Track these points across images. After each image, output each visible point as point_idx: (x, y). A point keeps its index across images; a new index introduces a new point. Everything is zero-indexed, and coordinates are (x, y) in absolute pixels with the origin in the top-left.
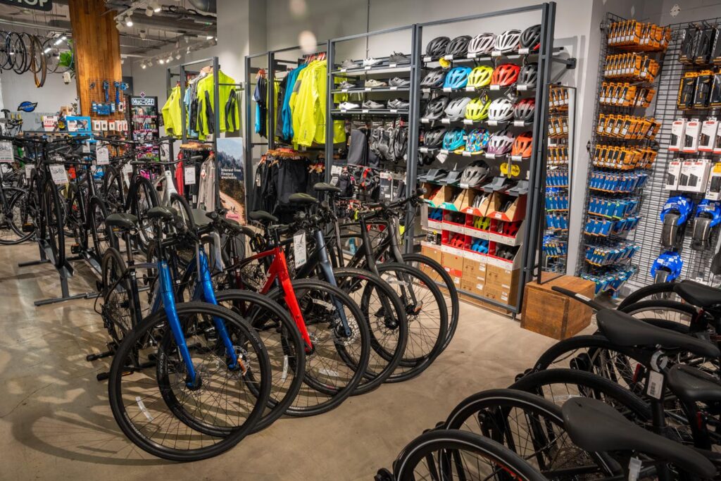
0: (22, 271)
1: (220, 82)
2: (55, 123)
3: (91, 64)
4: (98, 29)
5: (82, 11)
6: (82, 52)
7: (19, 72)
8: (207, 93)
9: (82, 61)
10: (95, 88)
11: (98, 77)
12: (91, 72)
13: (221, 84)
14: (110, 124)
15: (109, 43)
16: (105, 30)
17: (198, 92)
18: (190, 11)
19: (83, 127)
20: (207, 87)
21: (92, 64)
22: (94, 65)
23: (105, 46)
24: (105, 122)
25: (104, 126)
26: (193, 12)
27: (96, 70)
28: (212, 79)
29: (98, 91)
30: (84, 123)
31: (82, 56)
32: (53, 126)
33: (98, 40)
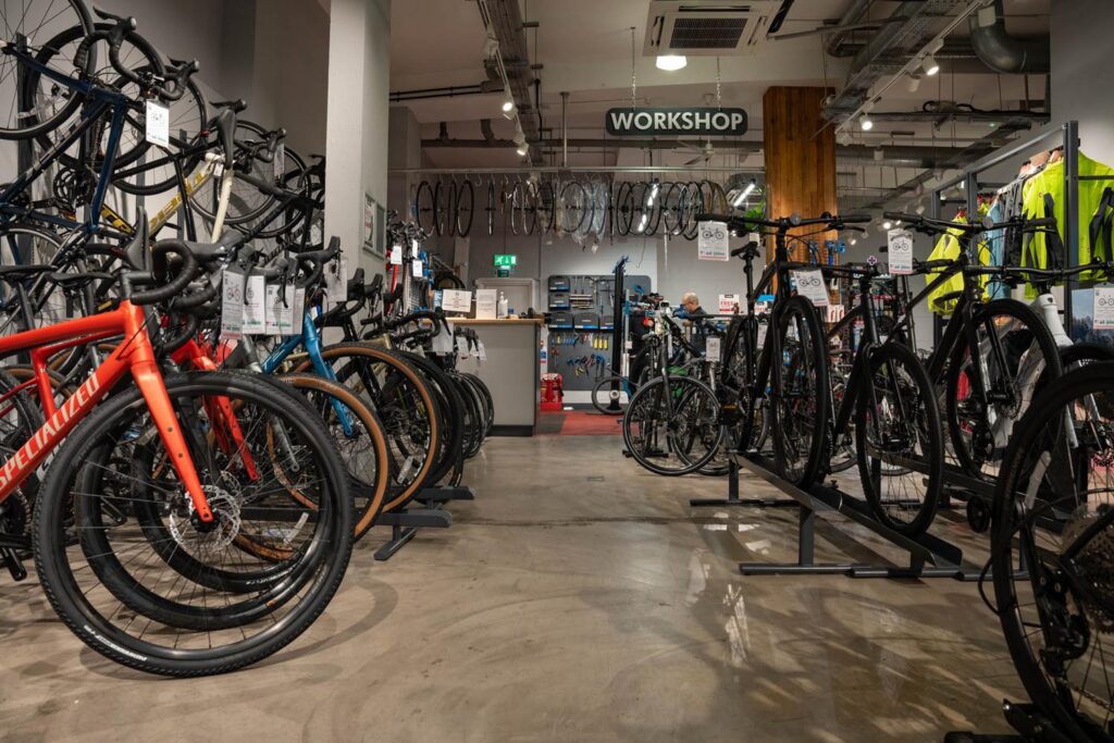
0: (695, 512)
1: (1080, 174)
4: (804, 160)
5: (782, 136)
7: (690, 237)
8: (1048, 197)
9: (778, 212)
10: (795, 252)
13: (1082, 178)
15: (820, 181)
16: (815, 161)
17: (1025, 202)
18: (962, 108)
20: (1049, 186)
23: (813, 186)
26: (966, 109)
28: (1061, 170)
31: (779, 204)
33: (804, 178)
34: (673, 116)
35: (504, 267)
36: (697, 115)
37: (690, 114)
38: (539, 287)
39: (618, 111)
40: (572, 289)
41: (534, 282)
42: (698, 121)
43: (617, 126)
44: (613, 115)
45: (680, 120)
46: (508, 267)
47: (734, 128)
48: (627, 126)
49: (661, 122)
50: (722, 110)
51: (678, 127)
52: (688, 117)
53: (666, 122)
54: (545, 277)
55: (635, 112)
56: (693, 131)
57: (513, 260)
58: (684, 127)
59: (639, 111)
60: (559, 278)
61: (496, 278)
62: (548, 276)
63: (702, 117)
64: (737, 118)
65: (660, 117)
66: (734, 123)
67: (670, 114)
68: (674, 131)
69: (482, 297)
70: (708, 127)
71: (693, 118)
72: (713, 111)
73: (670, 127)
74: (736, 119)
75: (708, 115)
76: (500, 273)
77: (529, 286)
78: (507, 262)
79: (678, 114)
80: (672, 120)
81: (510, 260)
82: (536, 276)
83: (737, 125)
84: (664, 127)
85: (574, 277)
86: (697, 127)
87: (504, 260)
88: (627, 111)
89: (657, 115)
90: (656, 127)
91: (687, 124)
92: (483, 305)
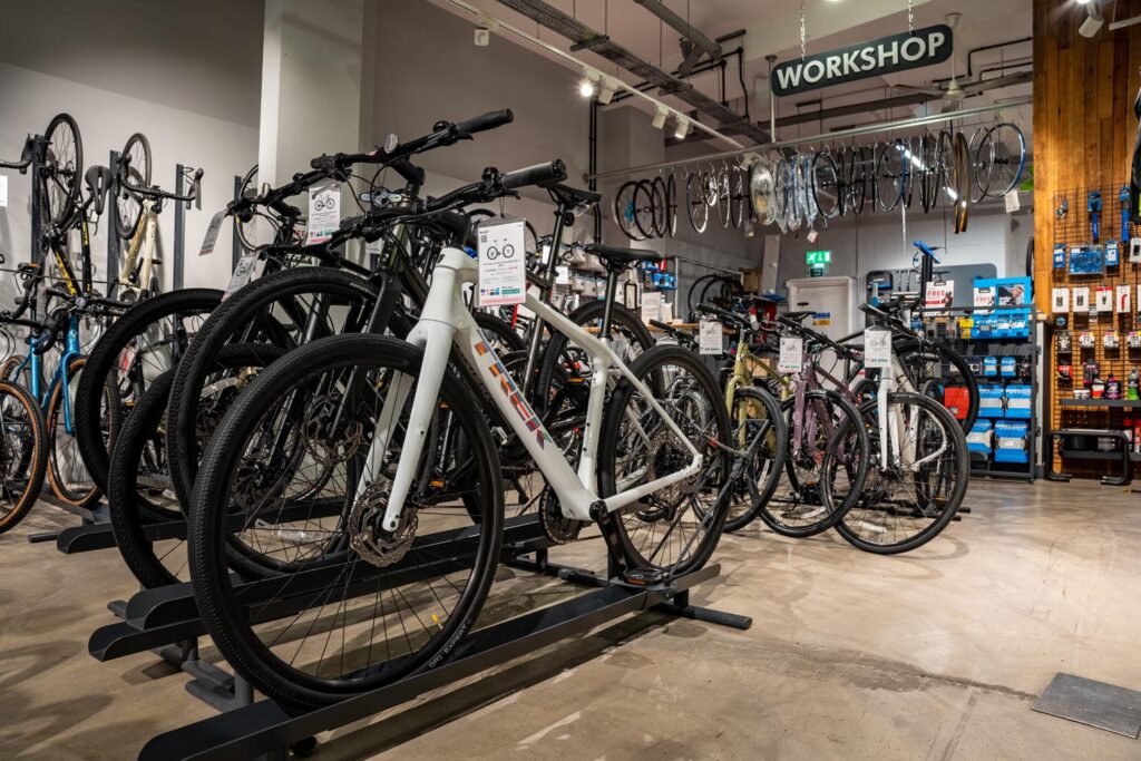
2: (948, 295)
3: (1064, 158)
4: (1089, 73)
6: (1044, 139)
9: (1042, 158)
11: (1082, 185)
12: (1063, 178)
14: (1099, 295)
19: (1012, 301)
21: (1066, 160)
22: (1070, 160)
23: (1106, 109)
24: (1084, 292)
25: (1080, 300)
27: (1076, 169)
29: (1077, 222)
30: (1014, 293)
32: (943, 301)
33: (1088, 102)
34: (849, 58)
35: (817, 266)
36: (881, 48)
37: (871, 49)
38: (856, 286)
39: (783, 67)
40: (896, 286)
41: (851, 281)
42: (882, 55)
43: (784, 85)
44: (780, 72)
45: (859, 61)
46: (821, 265)
47: (932, 53)
48: (796, 82)
49: (835, 68)
50: (914, 34)
51: (856, 69)
52: (868, 54)
53: (841, 68)
54: (863, 273)
55: (804, 62)
56: (877, 71)
57: (827, 256)
58: (864, 68)
59: (809, 59)
60: (879, 273)
61: (809, 279)
62: (867, 273)
63: (888, 48)
64: (936, 40)
65: (834, 62)
66: (933, 46)
67: (846, 56)
68: (853, 76)
69: (647, 303)
70: (895, 61)
71: (875, 54)
72: (901, 38)
73: (846, 72)
74: (934, 41)
75: (895, 45)
76: (813, 273)
77: (845, 285)
78: (820, 259)
79: (856, 53)
80: (849, 62)
81: (823, 257)
82: (853, 273)
83: (937, 49)
84: (838, 74)
85: (897, 272)
86: (881, 64)
87: (817, 257)
88: (794, 64)
89: (829, 60)
90: (830, 76)
91: (868, 63)
92: (648, 310)
